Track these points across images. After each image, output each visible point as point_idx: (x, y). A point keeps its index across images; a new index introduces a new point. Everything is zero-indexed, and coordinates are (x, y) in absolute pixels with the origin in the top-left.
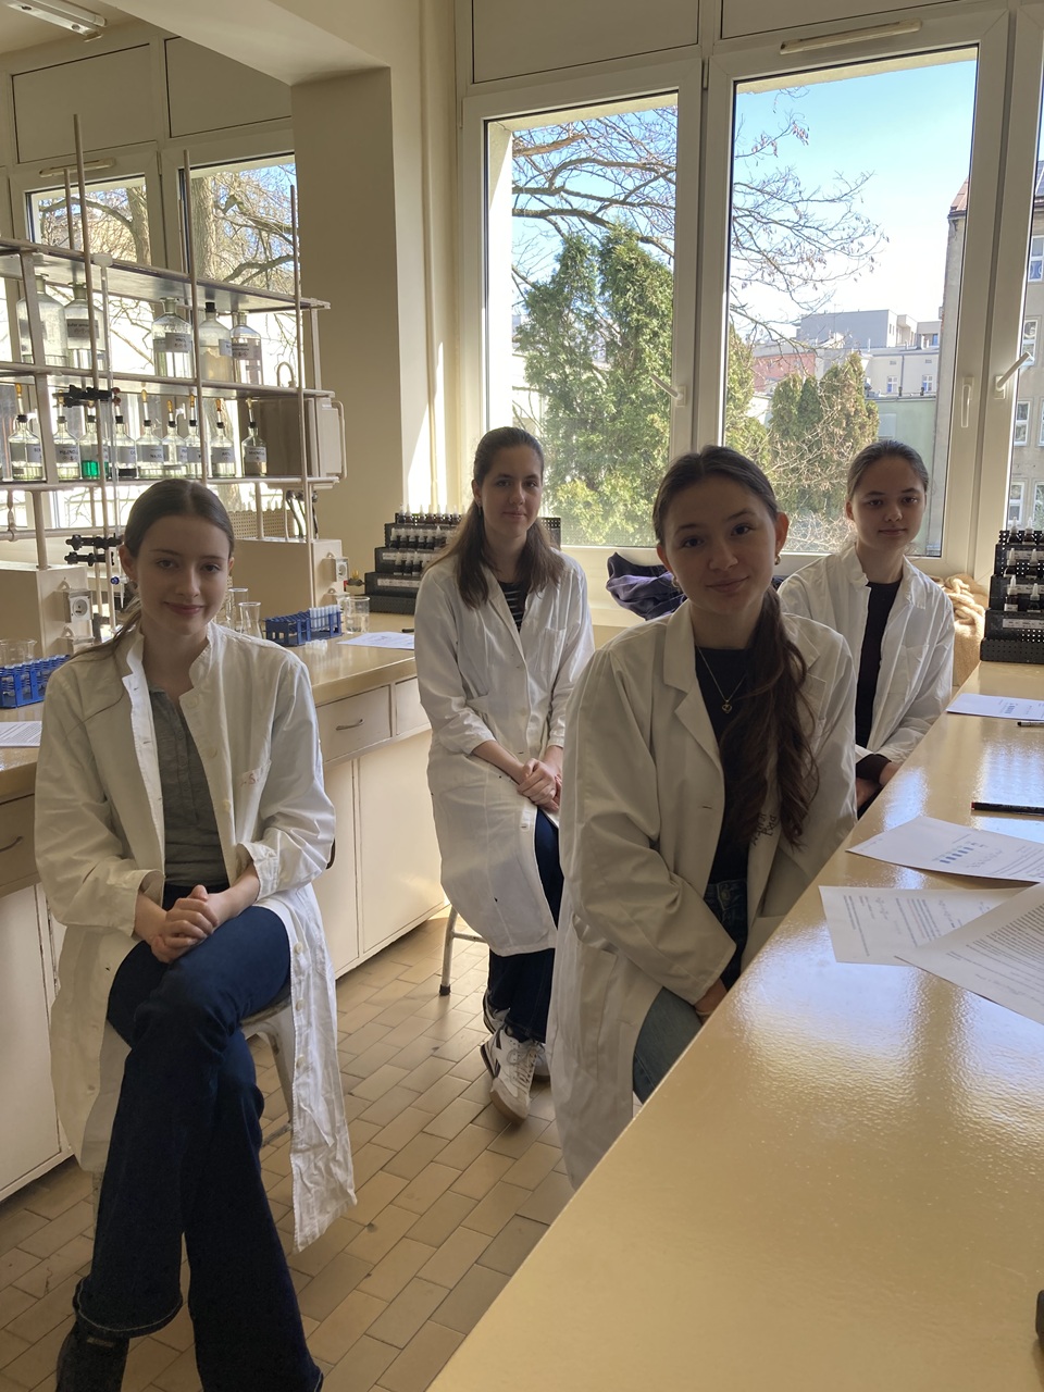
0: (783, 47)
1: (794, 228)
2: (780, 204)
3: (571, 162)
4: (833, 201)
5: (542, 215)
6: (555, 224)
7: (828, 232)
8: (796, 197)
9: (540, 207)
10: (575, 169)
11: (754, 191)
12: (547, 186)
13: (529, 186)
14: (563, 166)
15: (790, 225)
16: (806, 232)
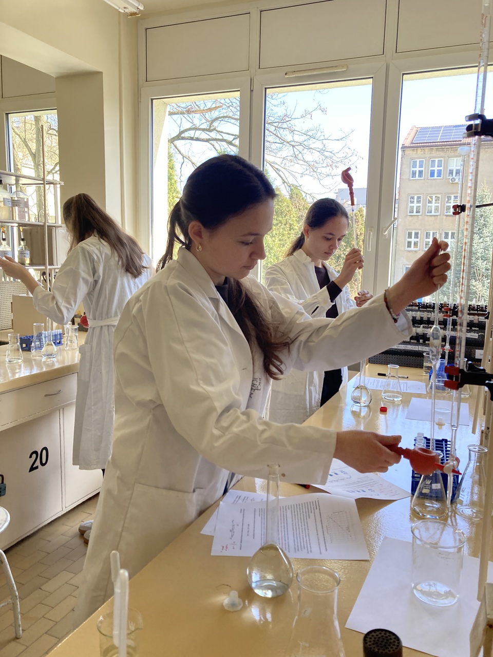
0: (286, 74)
1: (321, 151)
2: (315, 140)
3: (219, 118)
4: (338, 140)
5: (207, 141)
6: (213, 145)
7: (336, 154)
8: (322, 138)
9: (207, 137)
10: (222, 120)
11: (302, 134)
12: (208, 128)
13: (201, 127)
14: (217, 119)
15: (318, 150)
16: (326, 153)
